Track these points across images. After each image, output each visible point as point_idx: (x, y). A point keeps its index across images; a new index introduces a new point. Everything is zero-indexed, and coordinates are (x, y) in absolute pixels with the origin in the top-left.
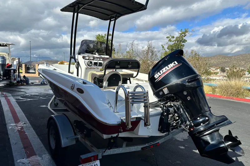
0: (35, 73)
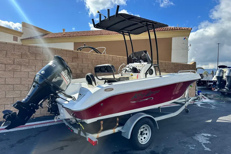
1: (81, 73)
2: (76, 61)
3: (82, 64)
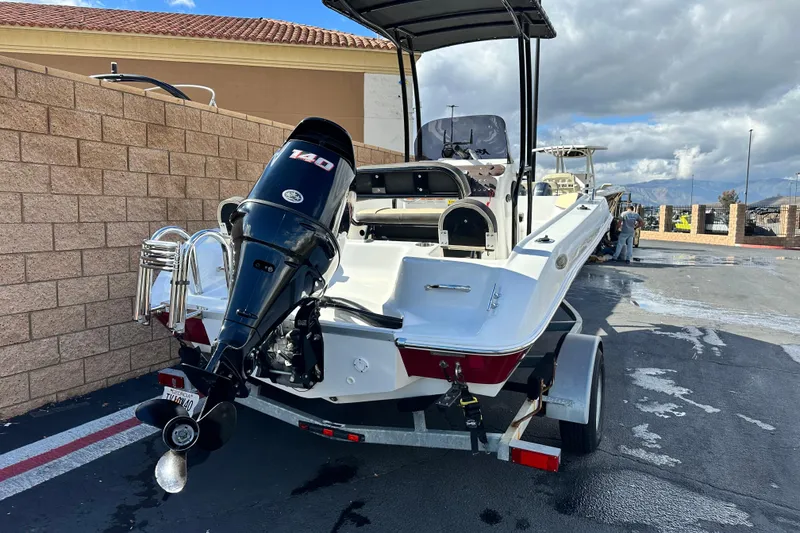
0: (726, 233)
1: (183, 195)
2: (159, 142)
3: (184, 157)
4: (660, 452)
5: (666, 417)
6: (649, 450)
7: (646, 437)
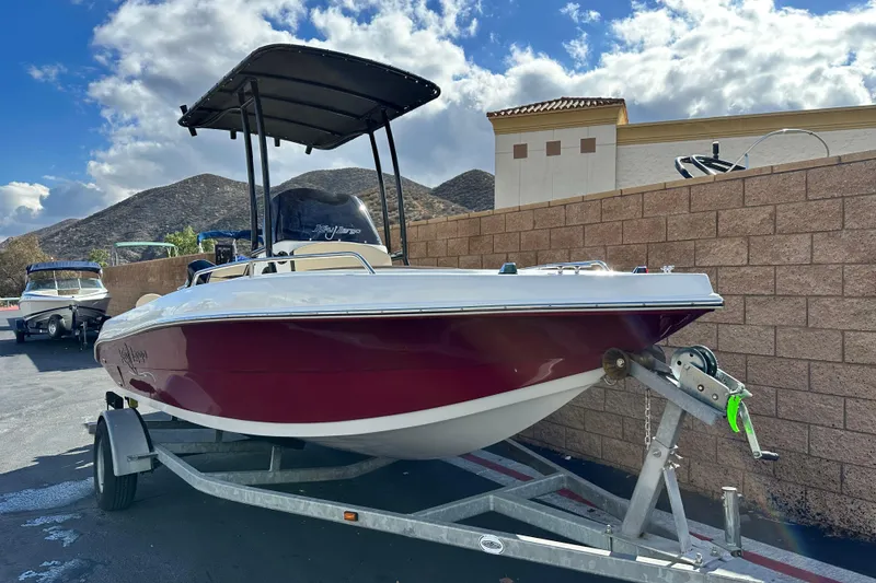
4: (44, 526)
5: (45, 564)
6: (55, 523)
7: (61, 534)
